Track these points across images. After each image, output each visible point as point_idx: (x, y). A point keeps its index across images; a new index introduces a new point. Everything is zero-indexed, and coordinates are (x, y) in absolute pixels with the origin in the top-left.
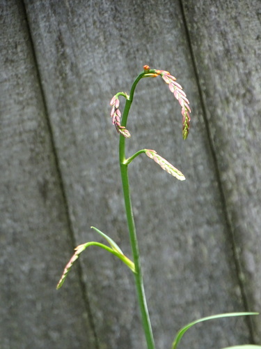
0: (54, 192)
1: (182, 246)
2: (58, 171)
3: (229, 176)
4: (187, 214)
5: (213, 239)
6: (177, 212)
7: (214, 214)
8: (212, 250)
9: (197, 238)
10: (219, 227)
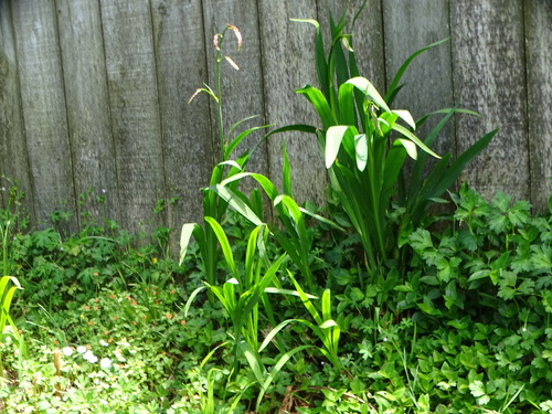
0: (204, 74)
1: (246, 100)
2: (206, 66)
3: (266, 77)
4: (250, 89)
5: (258, 99)
6: (247, 87)
7: (259, 90)
8: (257, 103)
9: (252, 98)
10: (261, 95)
